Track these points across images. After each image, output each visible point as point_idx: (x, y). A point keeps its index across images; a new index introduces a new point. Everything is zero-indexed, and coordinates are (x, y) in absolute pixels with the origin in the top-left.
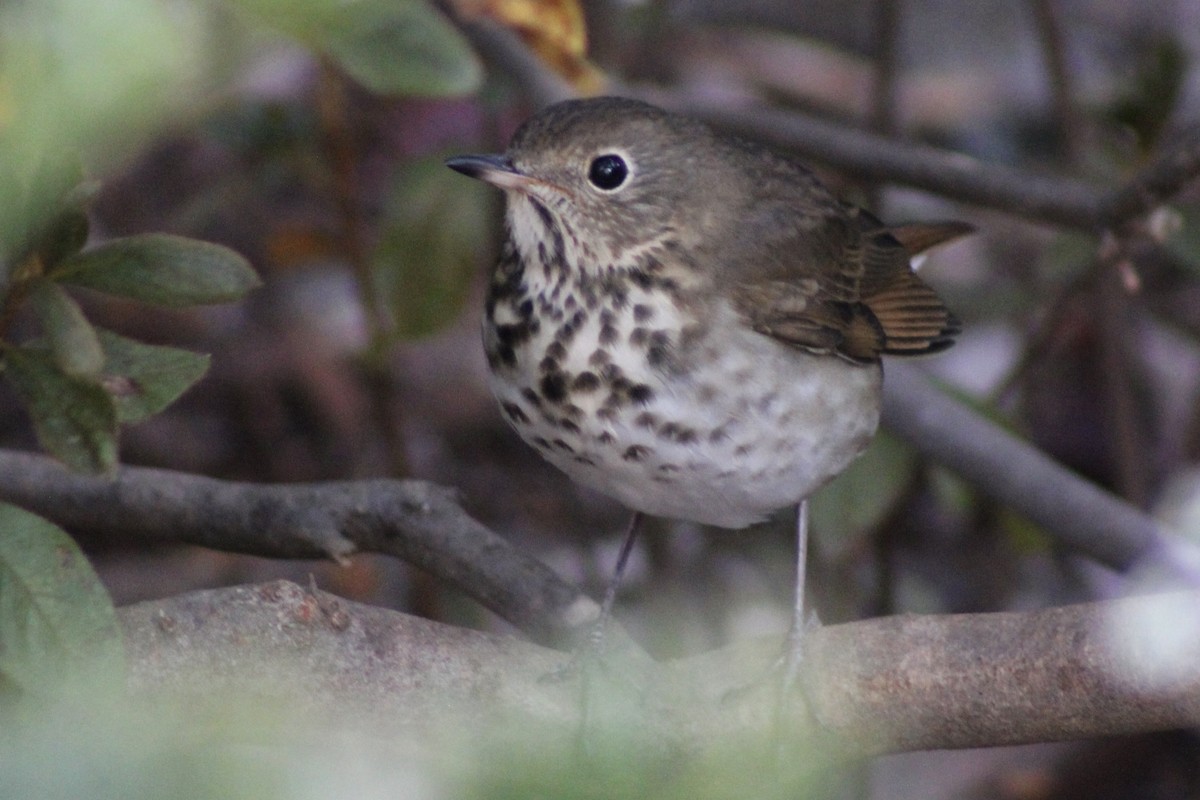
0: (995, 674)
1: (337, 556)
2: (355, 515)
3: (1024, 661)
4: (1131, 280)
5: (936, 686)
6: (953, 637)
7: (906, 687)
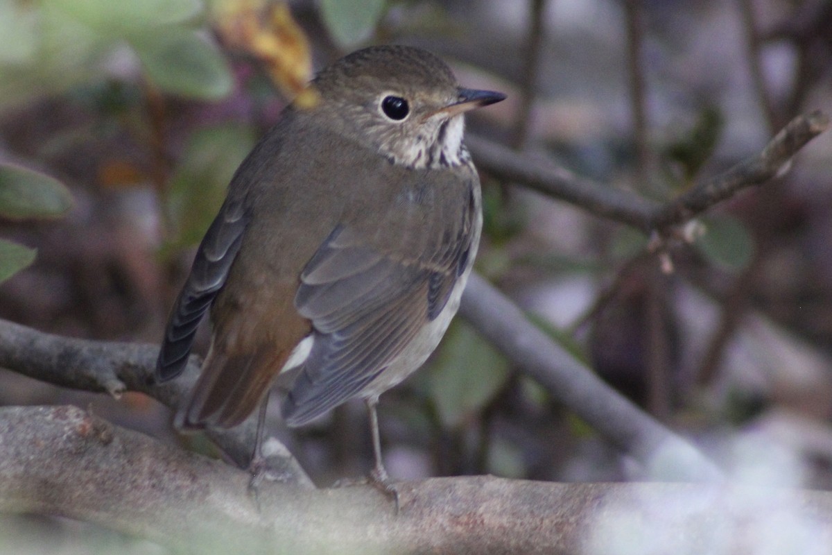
0: (542, 523)
1: (112, 392)
2: (127, 366)
3: (562, 516)
4: (667, 266)
5: (501, 527)
6: (516, 495)
7: (481, 526)
